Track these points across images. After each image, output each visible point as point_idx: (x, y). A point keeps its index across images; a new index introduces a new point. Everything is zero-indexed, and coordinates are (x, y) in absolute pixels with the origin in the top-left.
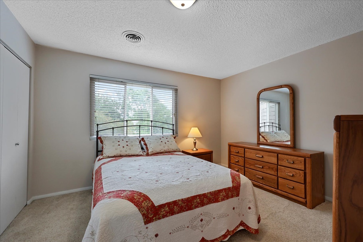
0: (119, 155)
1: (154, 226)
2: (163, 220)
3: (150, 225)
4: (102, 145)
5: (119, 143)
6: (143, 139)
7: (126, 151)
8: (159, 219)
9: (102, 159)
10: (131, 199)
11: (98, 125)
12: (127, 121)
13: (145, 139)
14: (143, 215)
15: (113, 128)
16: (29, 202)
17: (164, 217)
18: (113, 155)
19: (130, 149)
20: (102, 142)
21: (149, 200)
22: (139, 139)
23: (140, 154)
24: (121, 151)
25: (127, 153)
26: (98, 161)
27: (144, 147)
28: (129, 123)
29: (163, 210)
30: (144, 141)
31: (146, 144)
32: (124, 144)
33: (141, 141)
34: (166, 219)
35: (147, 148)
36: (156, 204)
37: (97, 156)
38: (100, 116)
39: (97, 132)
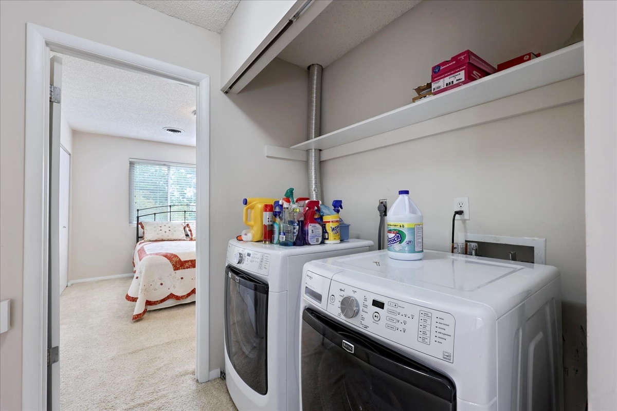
0: (160, 239)
1: (181, 272)
2: (186, 270)
3: (177, 272)
4: (143, 230)
5: (161, 228)
6: (188, 225)
7: (168, 236)
8: (184, 269)
9: (143, 242)
10: (166, 256)
11: (138, 210)
12: (170, 206)
13: (190, 225)
14: (173, 265)
15: (155, 214)
16: (69, 284)
17: (187, 268)
18: (155, 240)
19: (173, 234)
20: (143, 227)
21: (178, 257)
22: (183, 225)
23: (183, 239)
24: (163, 236)
25: (169, 238)
26: (140, 244)
27: (189, 233)
28: (173, 209)
29: (187, 264)
30: (189, 227)
31: (190, 231)
32: (167, 229)
33: (185, 227)
34: (189, 269)
35: (191, 234)
36: (182, 260)
37: (138, 241)
38: (140, 201)
39: (138, 217)
